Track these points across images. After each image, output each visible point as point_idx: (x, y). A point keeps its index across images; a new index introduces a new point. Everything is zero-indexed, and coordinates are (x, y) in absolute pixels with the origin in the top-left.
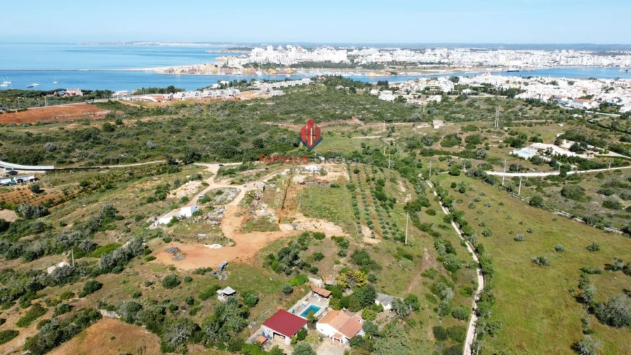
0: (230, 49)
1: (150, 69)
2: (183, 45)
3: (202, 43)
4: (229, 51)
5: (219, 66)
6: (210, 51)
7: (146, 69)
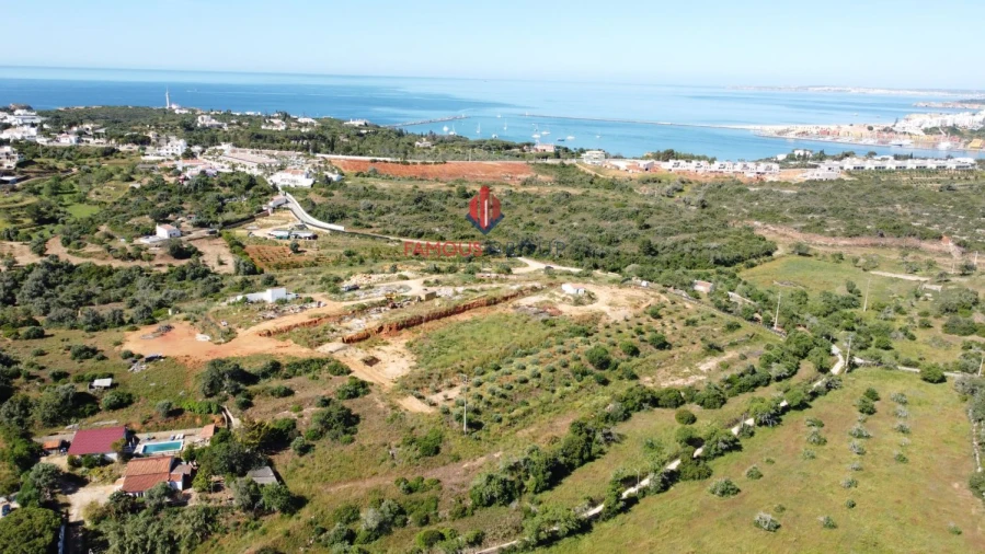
0: (961, 102)
1: (758, 127)
2: (893, 92)
3: (933, 90)
4: (959, 106)
5: (875, 129)
6: (921, 104)
7: (752, 127)
